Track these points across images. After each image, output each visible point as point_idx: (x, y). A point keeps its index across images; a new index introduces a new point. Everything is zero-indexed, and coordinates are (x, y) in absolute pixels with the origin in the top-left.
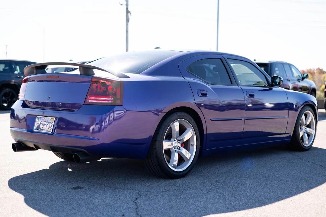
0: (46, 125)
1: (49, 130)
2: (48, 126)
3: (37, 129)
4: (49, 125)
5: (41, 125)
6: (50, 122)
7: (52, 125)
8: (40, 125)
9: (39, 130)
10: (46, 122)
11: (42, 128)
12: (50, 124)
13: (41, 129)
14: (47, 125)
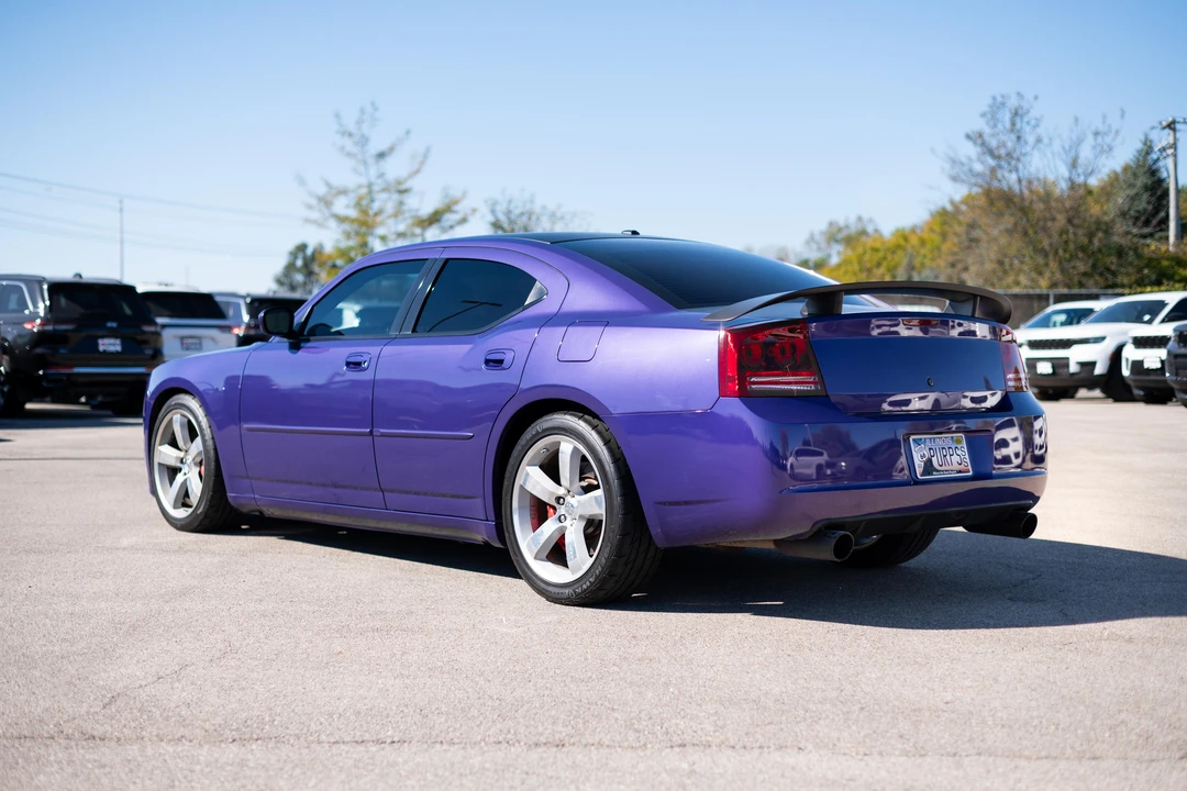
0: (948, 457)
1: (962, 468)
3: (928, 471)
5: (934, 459)
6: (956, 448)
8: (930, 461)
9: (935, 473)
10: (943, 448)
11: (940, 465)
12: (960, 452)
13: (938, 471)
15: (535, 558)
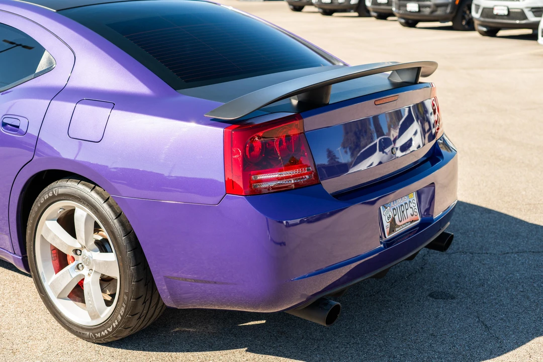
0: (405, 212)
1: (414, 218)
2: (410, 211)
3: (392, 230)
4: (411, 208)
5: (396, 217)
6: (410, 202)
7: (414, 205)
8: (394, 220)
9: (397, 229)
10: (402, 205)
11: (400, 221)
12: (411, 206)
13: (399, 226)
14: (407, 210)
15: (59, 297)
